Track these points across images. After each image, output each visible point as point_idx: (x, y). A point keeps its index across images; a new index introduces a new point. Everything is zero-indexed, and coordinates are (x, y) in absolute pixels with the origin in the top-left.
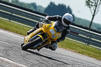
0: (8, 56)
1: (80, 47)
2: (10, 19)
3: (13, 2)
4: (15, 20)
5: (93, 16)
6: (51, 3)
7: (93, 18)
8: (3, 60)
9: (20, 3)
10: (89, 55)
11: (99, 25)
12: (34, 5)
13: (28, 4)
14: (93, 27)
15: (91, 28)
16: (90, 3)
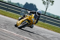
0: (6, 28)
1: (40, 24)
2: (7, 11)
3: (8, 2)
4: (9, 11)
5: (47, 9)
6: (26, 3)
7: (46, 10)
8: (3, 30)
9: (12, 3)
10: (44, 27)
11: (49, 13)
12: (18, 4)
13: (16, 3)
14: (46, 14)
15: (45, 15)
16: (45, 3)
